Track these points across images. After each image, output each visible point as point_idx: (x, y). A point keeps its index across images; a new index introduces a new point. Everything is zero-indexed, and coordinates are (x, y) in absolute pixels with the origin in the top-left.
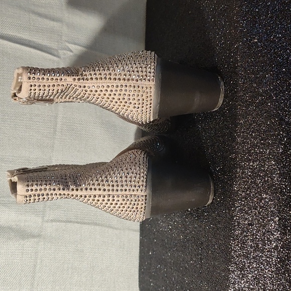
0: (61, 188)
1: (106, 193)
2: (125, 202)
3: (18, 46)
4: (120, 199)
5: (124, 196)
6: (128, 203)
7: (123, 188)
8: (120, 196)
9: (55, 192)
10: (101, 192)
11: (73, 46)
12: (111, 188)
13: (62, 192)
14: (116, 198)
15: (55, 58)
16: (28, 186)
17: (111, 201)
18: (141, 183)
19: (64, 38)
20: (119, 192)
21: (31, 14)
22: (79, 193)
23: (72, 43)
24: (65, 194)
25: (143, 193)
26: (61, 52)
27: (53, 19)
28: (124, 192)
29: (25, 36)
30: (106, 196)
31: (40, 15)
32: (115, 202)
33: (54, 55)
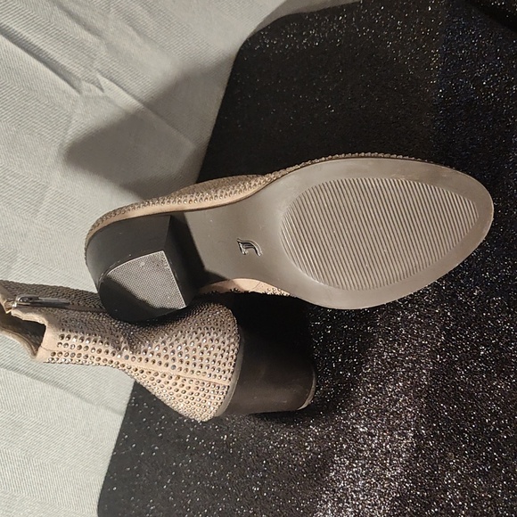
0: (110, 352)
1: (175, 373)
2: (198, 391)
3: (19, 51)
4: (193, 385)
5: (201, 382)
6: (202, 393)
7: (202, 371)
8: (195, 381)
9: (99, 355)
10: (168, 370)
11: (107, 81)
12: (184, 366)
13: (109, 357)
14: (187, 384)
15: (73, 92)
16: (62, 337)
17: (177, 387)
18: (227, 367)
19: (97, 64)
20: (195, 376)
21: (56, 8)
22: (135, 364)
23: (106, 77)
24: (112, 362)
25: (227, 383)
26: (85, 85)
27: (89, 29)
28: (201, 377)
29: (35, 39)
30: (174, 378)
31: (70, 14)
32: (184, 388)
33: (74, 88)
